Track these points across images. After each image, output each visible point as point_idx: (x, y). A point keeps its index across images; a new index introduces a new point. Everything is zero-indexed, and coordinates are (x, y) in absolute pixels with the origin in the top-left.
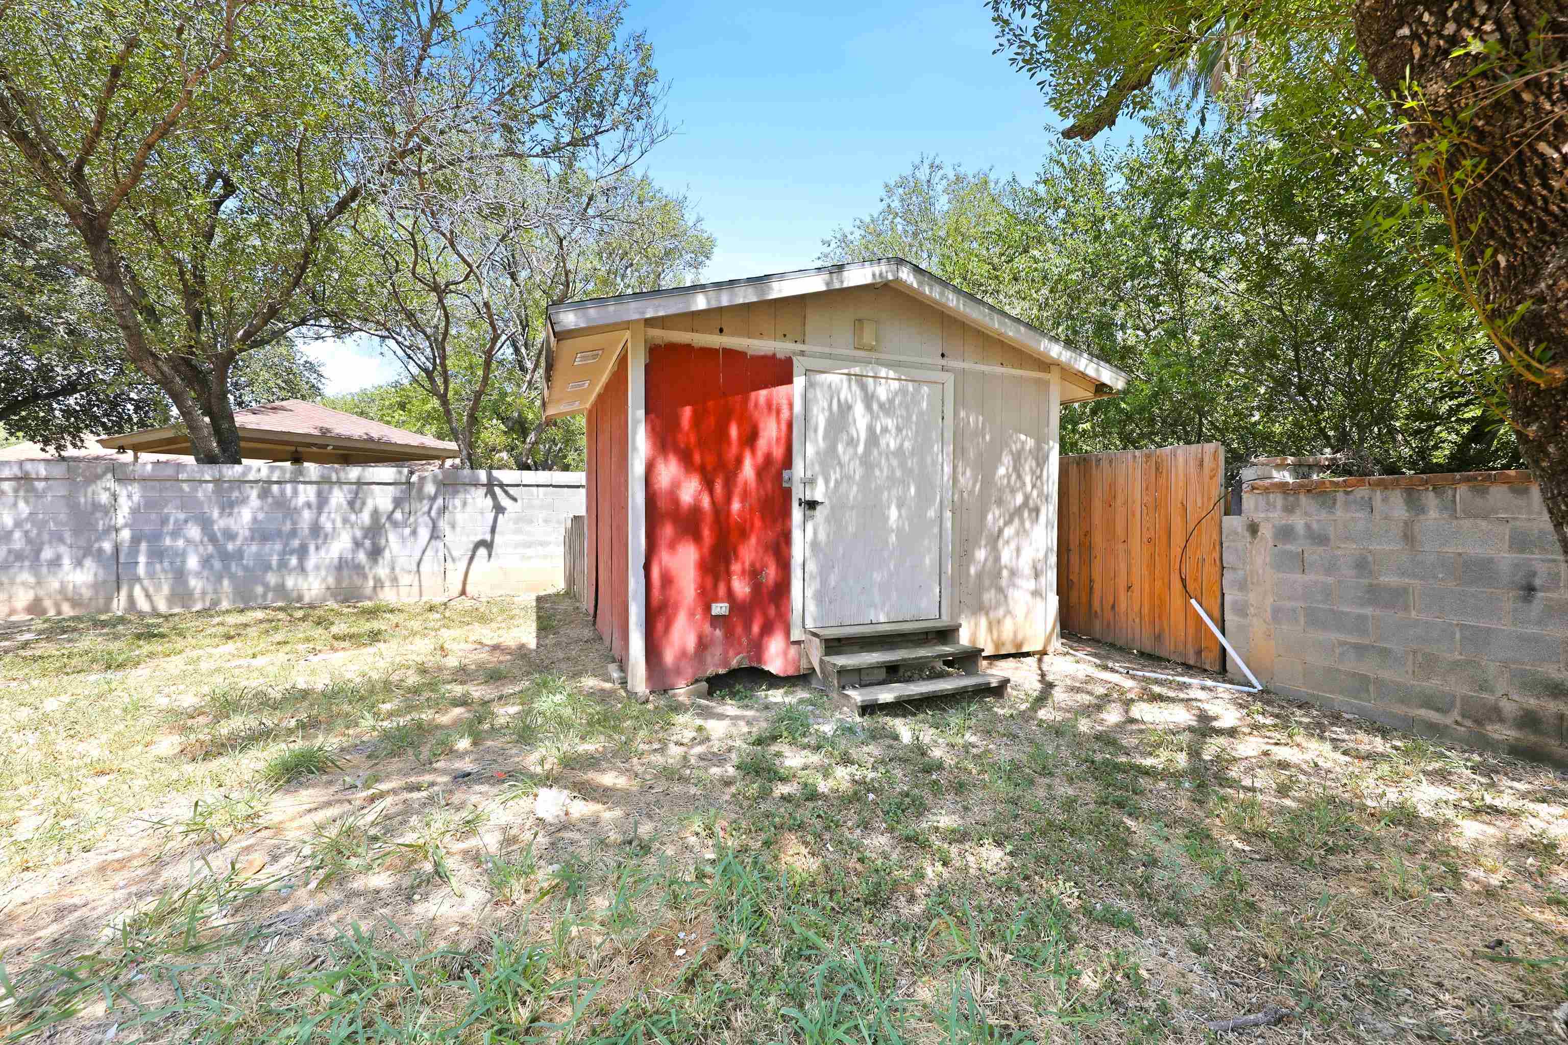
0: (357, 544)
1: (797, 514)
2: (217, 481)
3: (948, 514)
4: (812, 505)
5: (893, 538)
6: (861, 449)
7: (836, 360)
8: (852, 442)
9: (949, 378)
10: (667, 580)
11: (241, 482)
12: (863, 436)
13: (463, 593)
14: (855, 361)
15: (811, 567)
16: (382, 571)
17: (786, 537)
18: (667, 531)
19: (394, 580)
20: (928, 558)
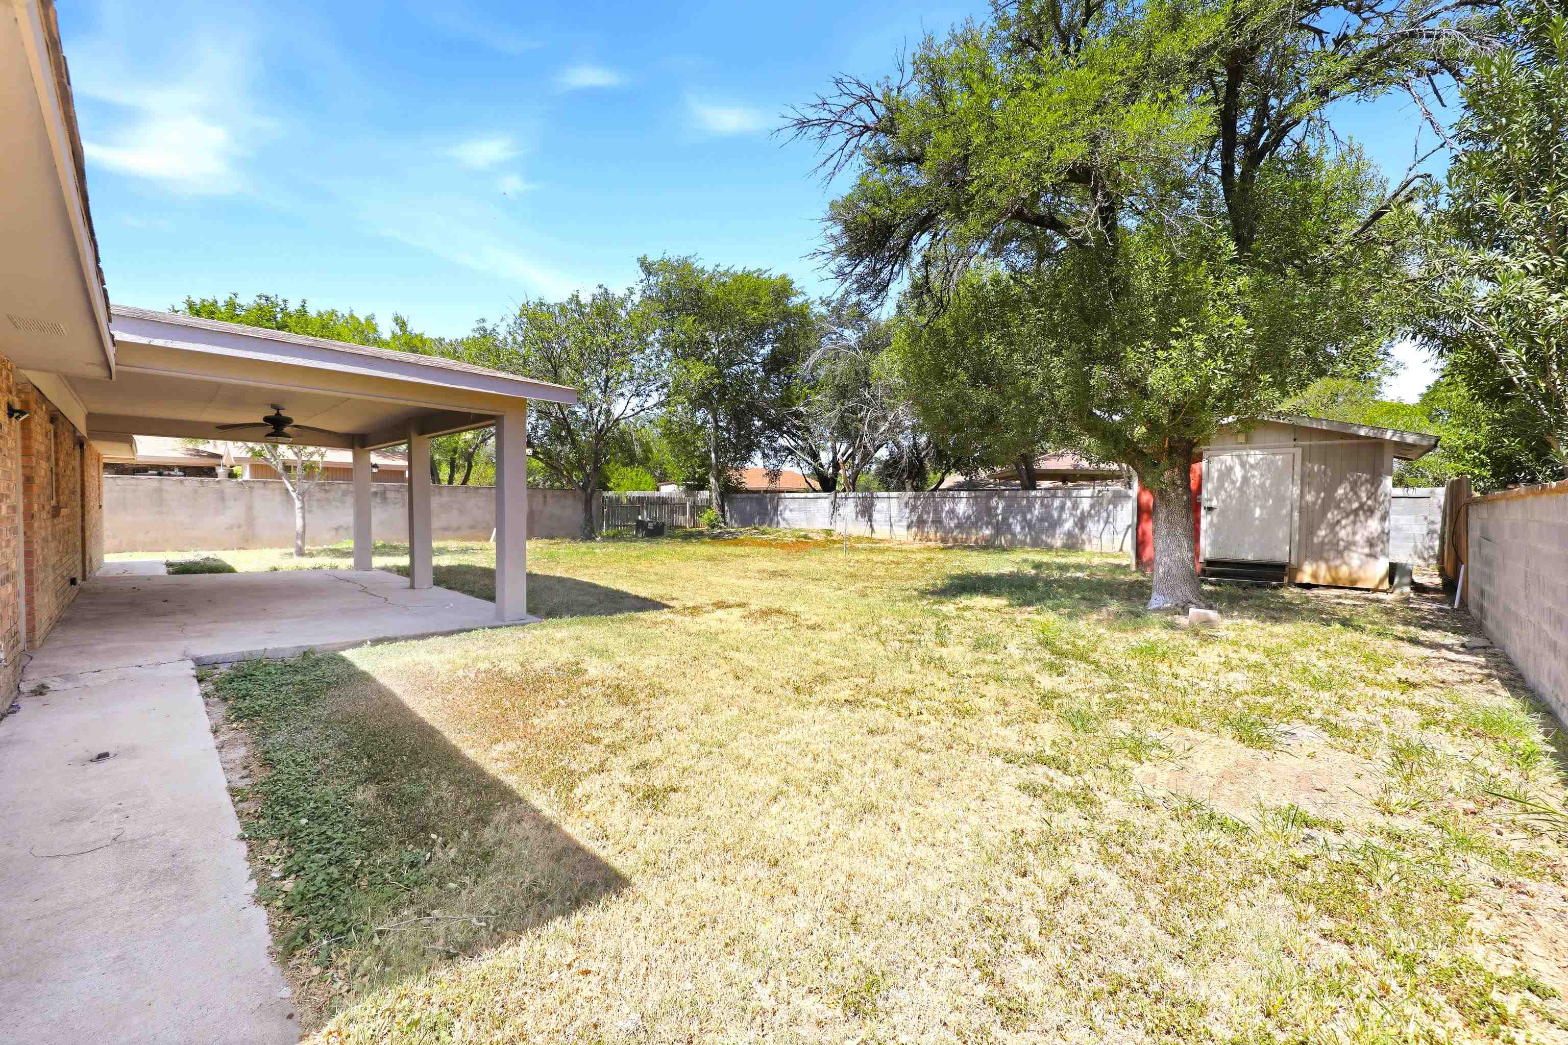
0: (1076, 524)
1: (1203, 512)
2: (1028, 498)
3: (1296, 514)
4: (1210, 509)
5: (1257, 522)
6: (1238, 484)
7: (1224, 450)
8: (1233, 482)
9: (1298, 451)
10: (1144, 533)
11: (1036, 497)
12: (1240, 479)
13: (1121, 550)
14: (1236, 449)
15: (1209, 532)
16: (1084, 537)
17: (1198, 521)
18: (1145, 516)
19: (1090, 541)
20: (1282, 533)
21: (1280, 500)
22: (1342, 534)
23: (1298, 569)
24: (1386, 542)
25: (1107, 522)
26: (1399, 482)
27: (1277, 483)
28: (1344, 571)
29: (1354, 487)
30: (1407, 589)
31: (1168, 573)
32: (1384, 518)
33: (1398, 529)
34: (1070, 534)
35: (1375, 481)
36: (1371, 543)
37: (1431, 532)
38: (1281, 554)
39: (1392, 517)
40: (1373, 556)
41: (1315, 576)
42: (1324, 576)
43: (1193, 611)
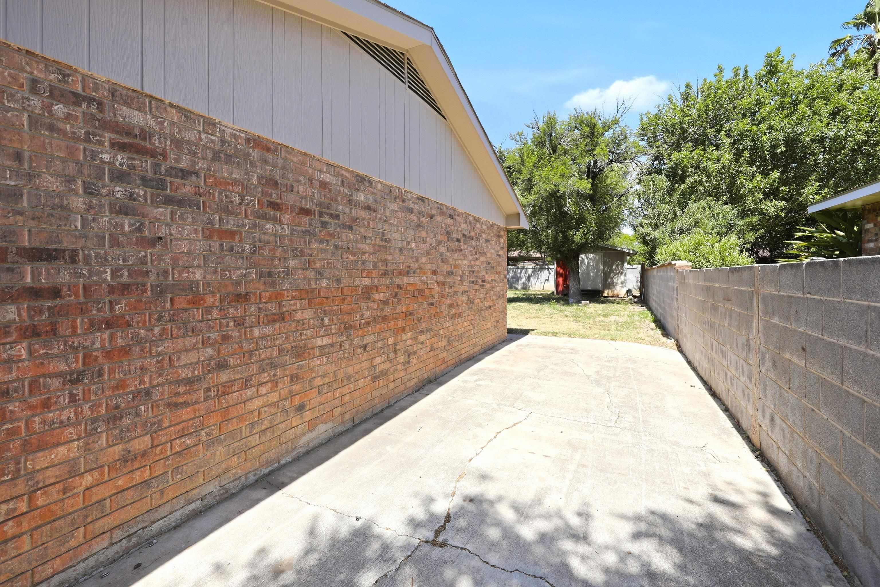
0: (526, 279)
3: (602, 274)
5: (592, 277)
8: (585, 264)
9: (602, 255)
12: (587, 263)
13: (543, 289)
19: (532, 286)
20: (599, 281)
21: (598, 270)
22: (615, 281)
23: (603, 292)
24: (625, 283)
25: (538, 278)
26: (629, 263)
27: (597, 264)
28: (615, 292)
29: (617, 266)
30: (631, 297)
31: (574, 292)
32: (625, 276)
33: (629, 279)
34: (524, 284)
35: (623, 264)
36: (622, 283)
37: (637, 282)
38: (599, 287)
39: (627, 275)
40: (622, 287)
41: (608, 294)
42: (610, 295)
43: (583, 302)
